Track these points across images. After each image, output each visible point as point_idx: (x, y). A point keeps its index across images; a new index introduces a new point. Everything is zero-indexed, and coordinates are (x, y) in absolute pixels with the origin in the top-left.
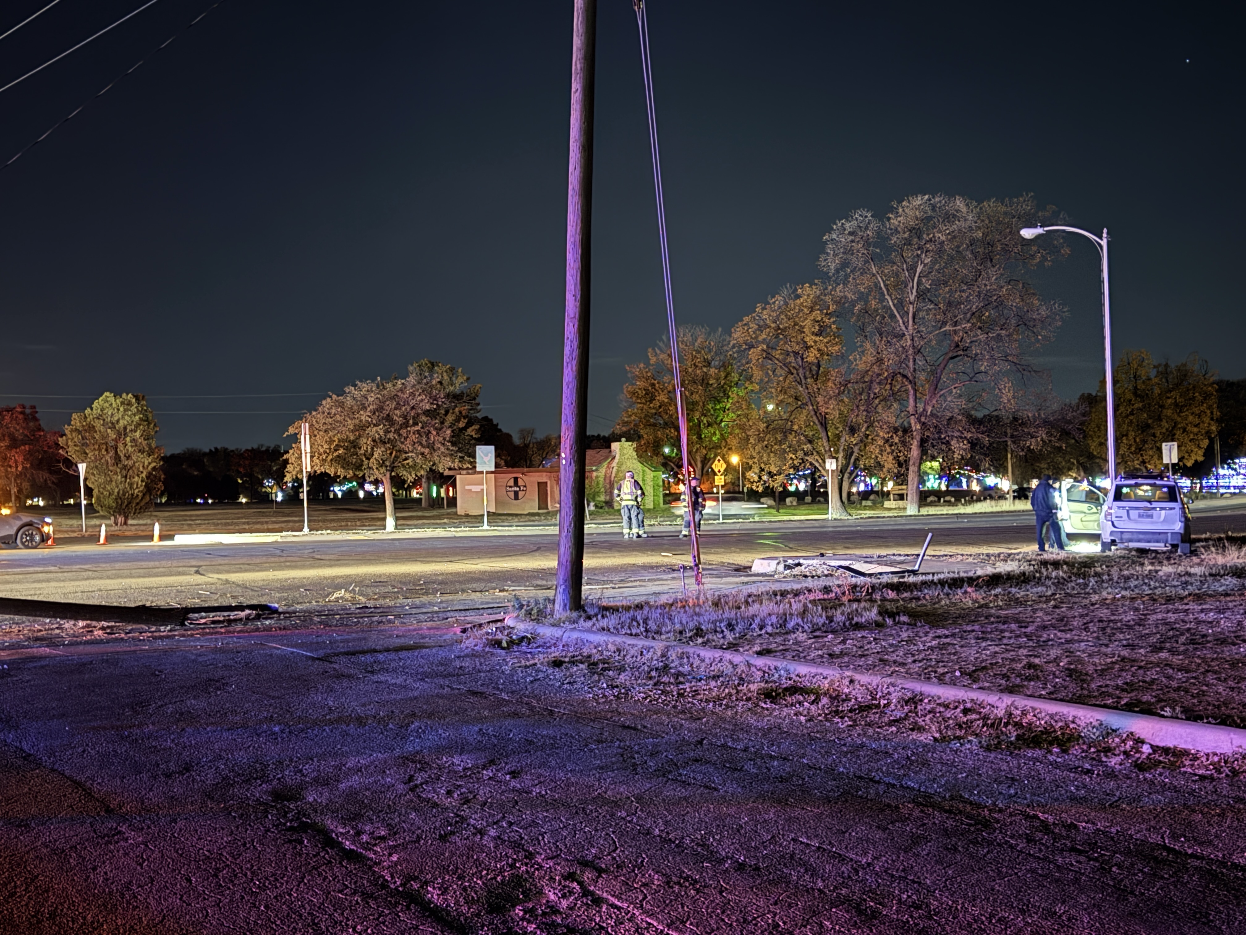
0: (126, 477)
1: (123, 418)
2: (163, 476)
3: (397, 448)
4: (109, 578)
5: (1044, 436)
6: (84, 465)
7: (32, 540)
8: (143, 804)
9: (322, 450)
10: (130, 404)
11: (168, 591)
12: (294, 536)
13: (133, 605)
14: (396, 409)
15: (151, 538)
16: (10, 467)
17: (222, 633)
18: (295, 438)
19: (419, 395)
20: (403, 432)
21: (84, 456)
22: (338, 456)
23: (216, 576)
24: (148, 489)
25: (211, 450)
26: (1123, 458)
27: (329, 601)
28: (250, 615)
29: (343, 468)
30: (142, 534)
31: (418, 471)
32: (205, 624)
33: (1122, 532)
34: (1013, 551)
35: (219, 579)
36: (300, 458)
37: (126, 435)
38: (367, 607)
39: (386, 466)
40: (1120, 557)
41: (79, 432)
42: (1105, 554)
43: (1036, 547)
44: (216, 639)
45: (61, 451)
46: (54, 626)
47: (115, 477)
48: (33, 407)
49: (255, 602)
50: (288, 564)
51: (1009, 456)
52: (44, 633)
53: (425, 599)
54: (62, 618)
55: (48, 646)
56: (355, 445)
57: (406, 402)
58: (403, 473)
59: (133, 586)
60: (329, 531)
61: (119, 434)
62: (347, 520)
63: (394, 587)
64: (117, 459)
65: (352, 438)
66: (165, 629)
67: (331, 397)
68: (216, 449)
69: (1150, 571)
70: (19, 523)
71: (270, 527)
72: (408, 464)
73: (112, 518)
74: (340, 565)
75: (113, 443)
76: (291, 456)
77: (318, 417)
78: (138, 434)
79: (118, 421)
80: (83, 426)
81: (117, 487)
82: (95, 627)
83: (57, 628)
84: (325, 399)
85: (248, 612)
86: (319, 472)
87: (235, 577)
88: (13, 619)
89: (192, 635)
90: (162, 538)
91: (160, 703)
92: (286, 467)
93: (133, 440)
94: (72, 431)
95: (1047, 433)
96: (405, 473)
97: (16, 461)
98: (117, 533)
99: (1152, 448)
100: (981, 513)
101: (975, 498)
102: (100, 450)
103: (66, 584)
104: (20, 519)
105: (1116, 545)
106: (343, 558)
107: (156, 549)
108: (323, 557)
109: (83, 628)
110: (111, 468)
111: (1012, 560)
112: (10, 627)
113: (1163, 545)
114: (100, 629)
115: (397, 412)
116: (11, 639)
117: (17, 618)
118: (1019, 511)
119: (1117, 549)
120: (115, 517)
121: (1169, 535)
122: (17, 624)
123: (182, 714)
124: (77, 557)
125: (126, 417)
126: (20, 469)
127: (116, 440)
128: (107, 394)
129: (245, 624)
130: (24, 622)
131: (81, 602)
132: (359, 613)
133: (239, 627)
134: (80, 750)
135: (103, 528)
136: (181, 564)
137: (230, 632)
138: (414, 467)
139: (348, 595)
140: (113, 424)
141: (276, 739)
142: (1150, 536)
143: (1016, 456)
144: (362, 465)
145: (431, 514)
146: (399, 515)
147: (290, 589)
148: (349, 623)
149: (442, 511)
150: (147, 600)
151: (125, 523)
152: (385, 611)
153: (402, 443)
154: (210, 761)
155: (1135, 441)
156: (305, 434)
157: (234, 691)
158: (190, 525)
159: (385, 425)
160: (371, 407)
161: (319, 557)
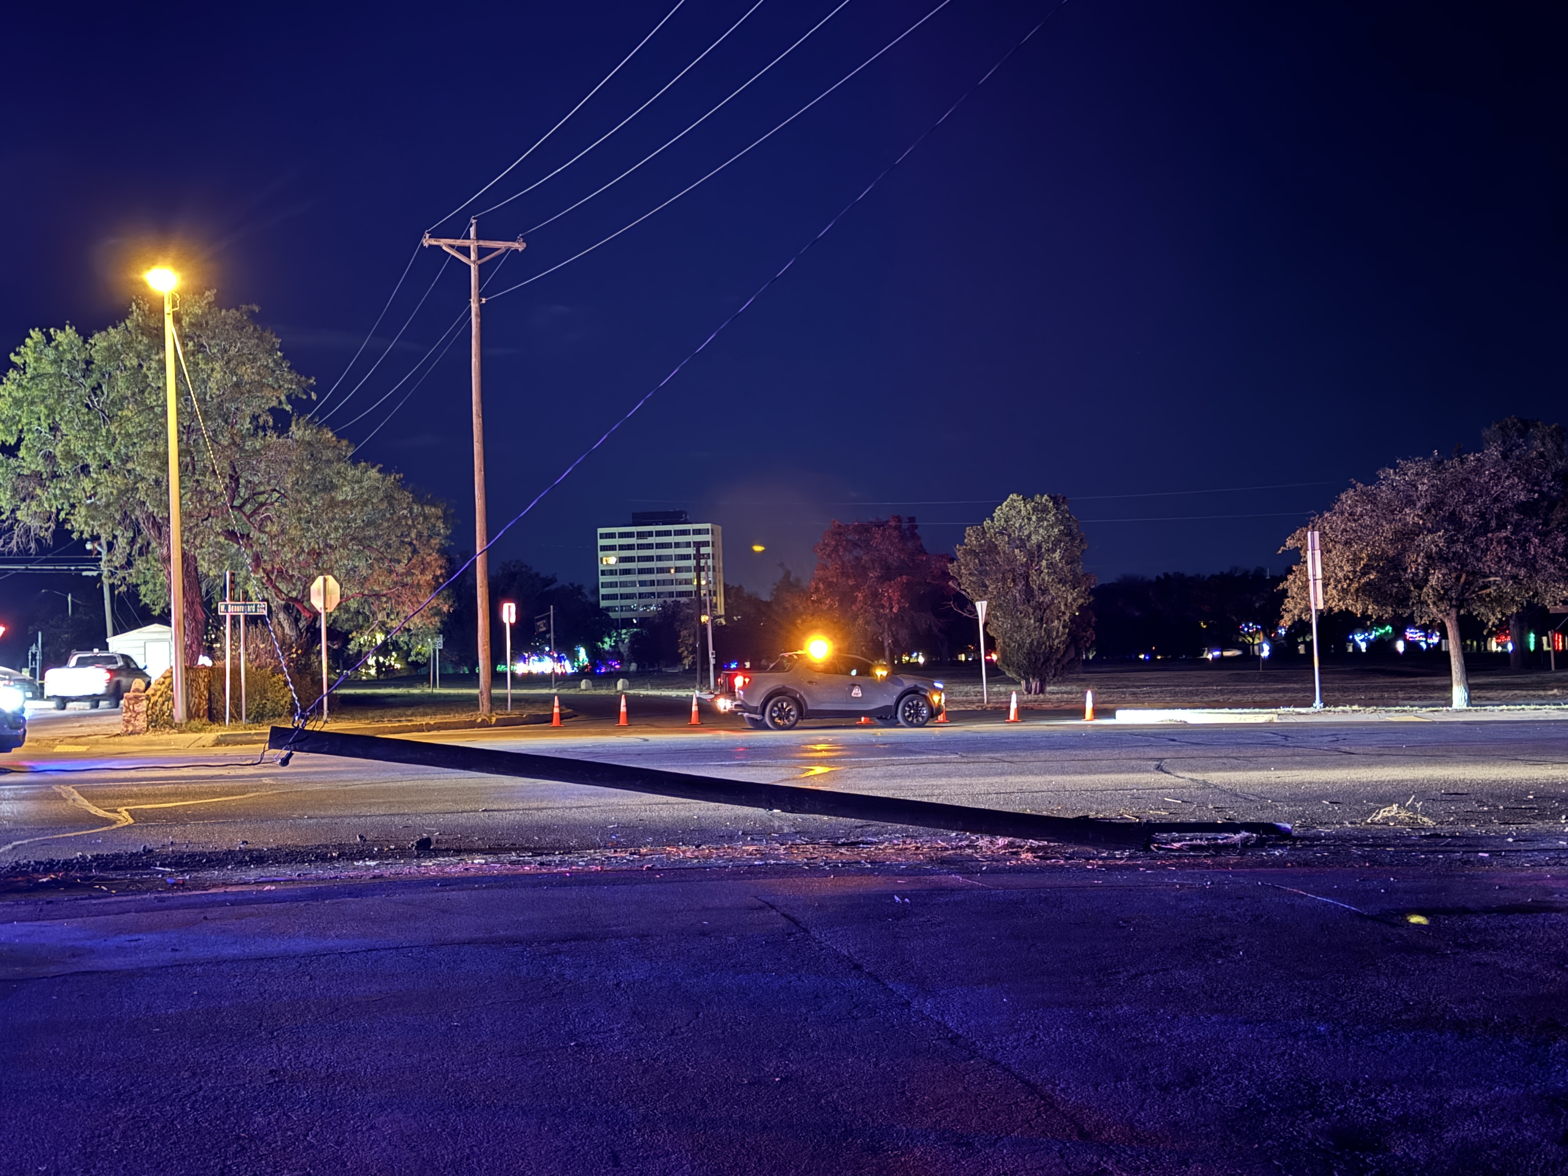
0: (1041, 620)
1: (1036, 531)
2: (1093, 619)
3: (1469, 568)
4: (1031, 773)
6: (985, 603)
7: (917, 714)
8: (1132, 1128)
9: (1340, 575)
10: (1045, 510)
11: (1118, 797)
12: (1299, 714)
13: (1070, 815)
14: (1466, 502)
15: (1080, 713)
16: (883, 607)
17: (1208, 867)
18: (1297, 557)
19: (1508, 478)
20: (1481, 541)
21: (983, 591)
22: (1367, 584)
23: (1188, 775)
24: (1074, 640)
25: (1158, 577)
27: (1373, 823)
28: (1247, 838)
29: (1376, 602)
30: (1068, 707)
31: (1507, 606)
32: (1179, 849)
35: (1192, 779)
36: (1305, 587)
37: (1040, 557)
38: (1438, 836)
39: (1451, 600)
41: (976, 555)
44: (1203, 875)
45: (950, 583)
46: (964, 843)
47: (1026, 620)
48: (912, 520)
49: (1251, 819)
50: (1298, 759)
52: (951, 852)
53: (1539, 825)
54: (973, 832)
55: (959, 873)
56: (1396, 564)
57: (1485, 490)
58: (1479, 610)
59: (1068, 787)
60: (1356, 707)
61: (1031, 555)
62: (1382, 689)
63: (1481, 803)
64: (1029, 593)
65: (1391, 553)
66: (1122, 856)
67: (1354, 487)
68: (1166, 575)
70: (899, 689)
71: (1258, 698)
72: (1489, 595)
73: (1023, 682)
74: (1384, 764)
75: (1022, 570)
76: (1291, 584)
77: (1334, 520)
78: (1057, 555)
79: (1029, 536)
80: (981, 545)
81: (1030, 636)
82: (1021, 847)
83: (968, 846)
84: (1344, 490)
85: (1244, 834)
86: (1336, 610)
87: (1216, 777)
88: (907, 831)
89: (1164, 867)
90: (1098, 713)
91: (1133, 972)
92: (1282, 603)
93: (1051, 565)
94: (966, 552)
96: (1482, 610)
97: (890, 598)
98: (1030, 705)
102: (1004, 580)
103: (974, 781)
104: (902, 684)
106: (1387, 751)
107: (1090, 730)
108: (1353, 750)
109: (1005, 847)
110: (1021, 607)
112: (904, 842)
114: (1028, 850)
115: (1470, 508)
116: (907, 859)
117: (911, 828)
120: (1028, 682)
122: (912, 837)
123: (1168, 991)
124: (984, 740)
125: (1041, 531)
126: (895, 610)
127: (1027, 565)
128: (1013, 496)
129: (1242, 854)
130: (921, 836)
131: (997, 808)
132: (1427, 845)
133: (1234, 858)
134: (1028, 1034)
135: (1014, 697)
136: (1133, 756)
137: (1220, 865)
138: (1499, 600)
139: (1403, 814)
140: (1021, 540)
141: (1325, 1044)
144: (1408, 598)
145: (1528, 680)
146: (1471, 681)
147: (1305, 800)
148: (1413, 860)
149: (1547, 675)
150: (1091, 809)
151: (1042, 691)
152: (1472, 843)
153: (1479, 560)
154: (1225, 1071)
156: (1313, 549)
157: (1242, 960)
158: (1134, 694)
159: (1446, 531)
160: (1423, 501)
161: (1348, 749)
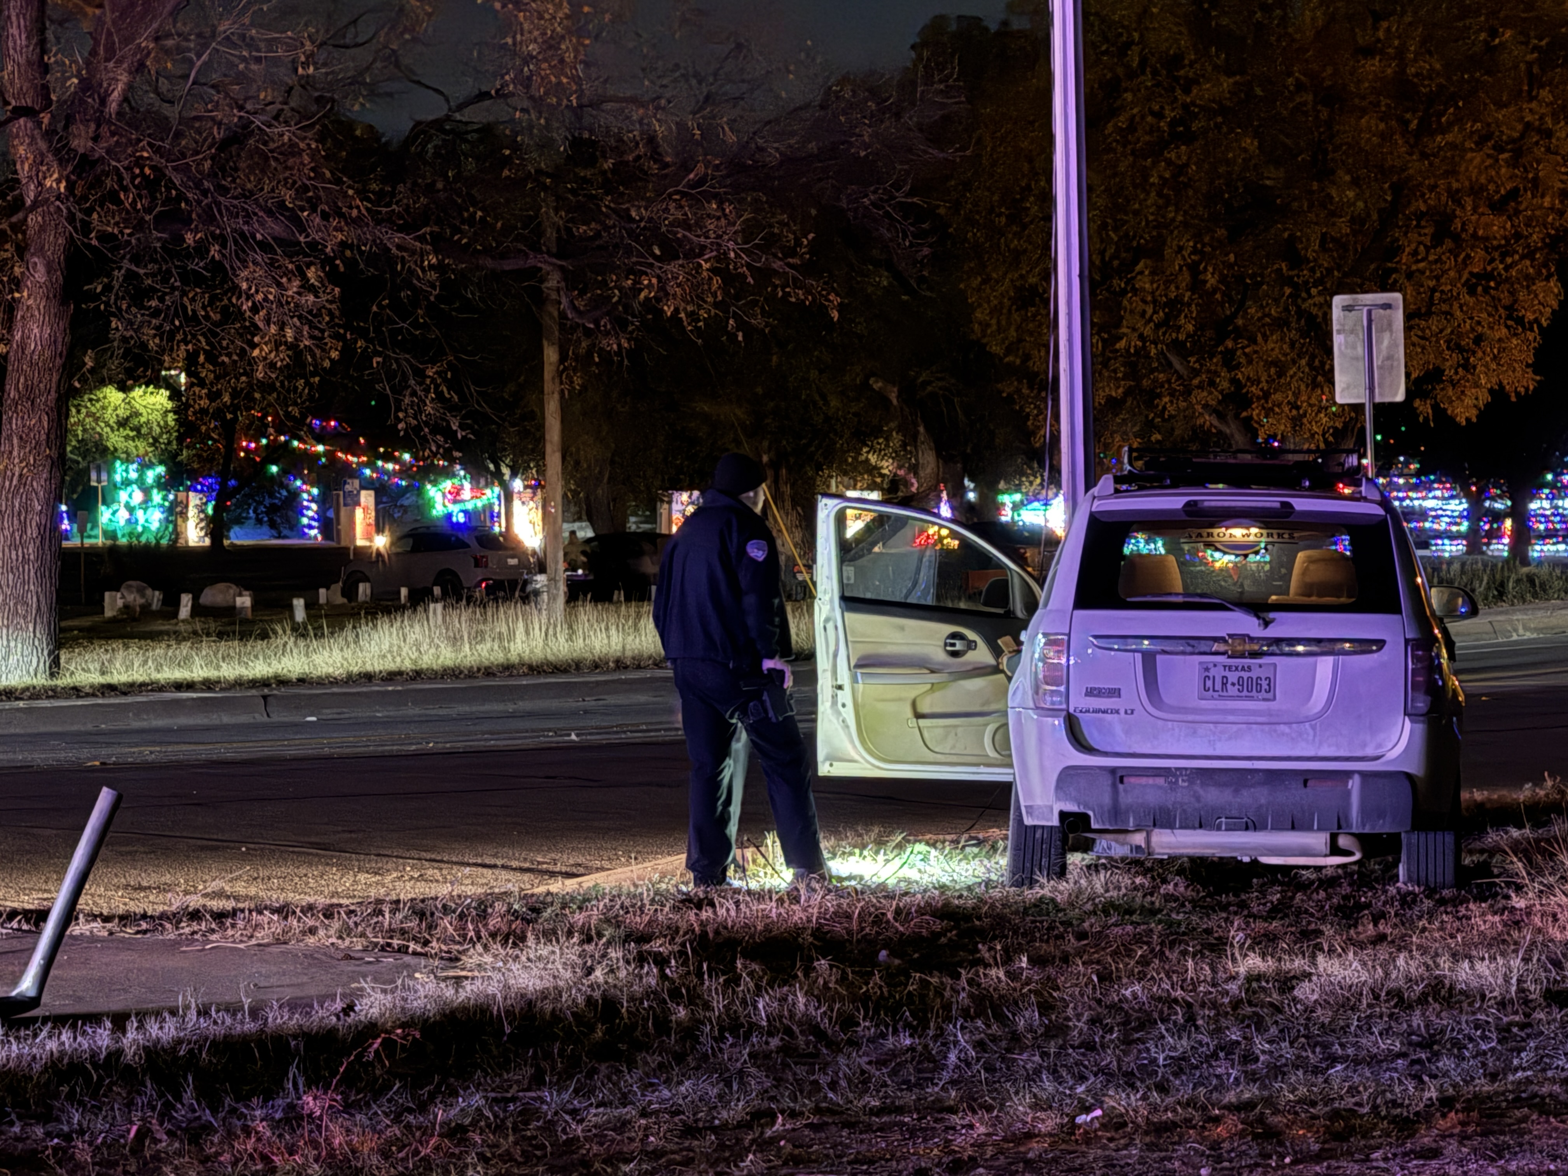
5: (731, 248)
26: (1133, 372)
33: (1118, 776)
34: (557, 886)
40: (1109, 907)
42: (1031, 894)
43: (676, 862)
51: (551, 355)
69: (1253, 978)
95: (748, 233)
99: (1280, 324)
100: (392, 676)
101: (364, 590)
105: (1086, 846)
111: (549, 935)
113: (1319, 840)
118: (597, 665)
119: (1093, 868)
121: (1354, 784)
142: (1261, 796)
143: (585, 361)
155: (1196, 285)
